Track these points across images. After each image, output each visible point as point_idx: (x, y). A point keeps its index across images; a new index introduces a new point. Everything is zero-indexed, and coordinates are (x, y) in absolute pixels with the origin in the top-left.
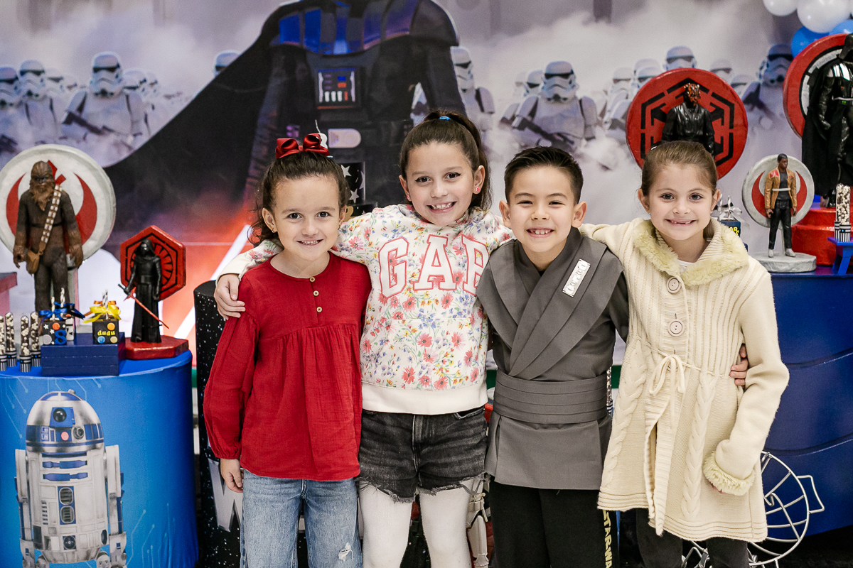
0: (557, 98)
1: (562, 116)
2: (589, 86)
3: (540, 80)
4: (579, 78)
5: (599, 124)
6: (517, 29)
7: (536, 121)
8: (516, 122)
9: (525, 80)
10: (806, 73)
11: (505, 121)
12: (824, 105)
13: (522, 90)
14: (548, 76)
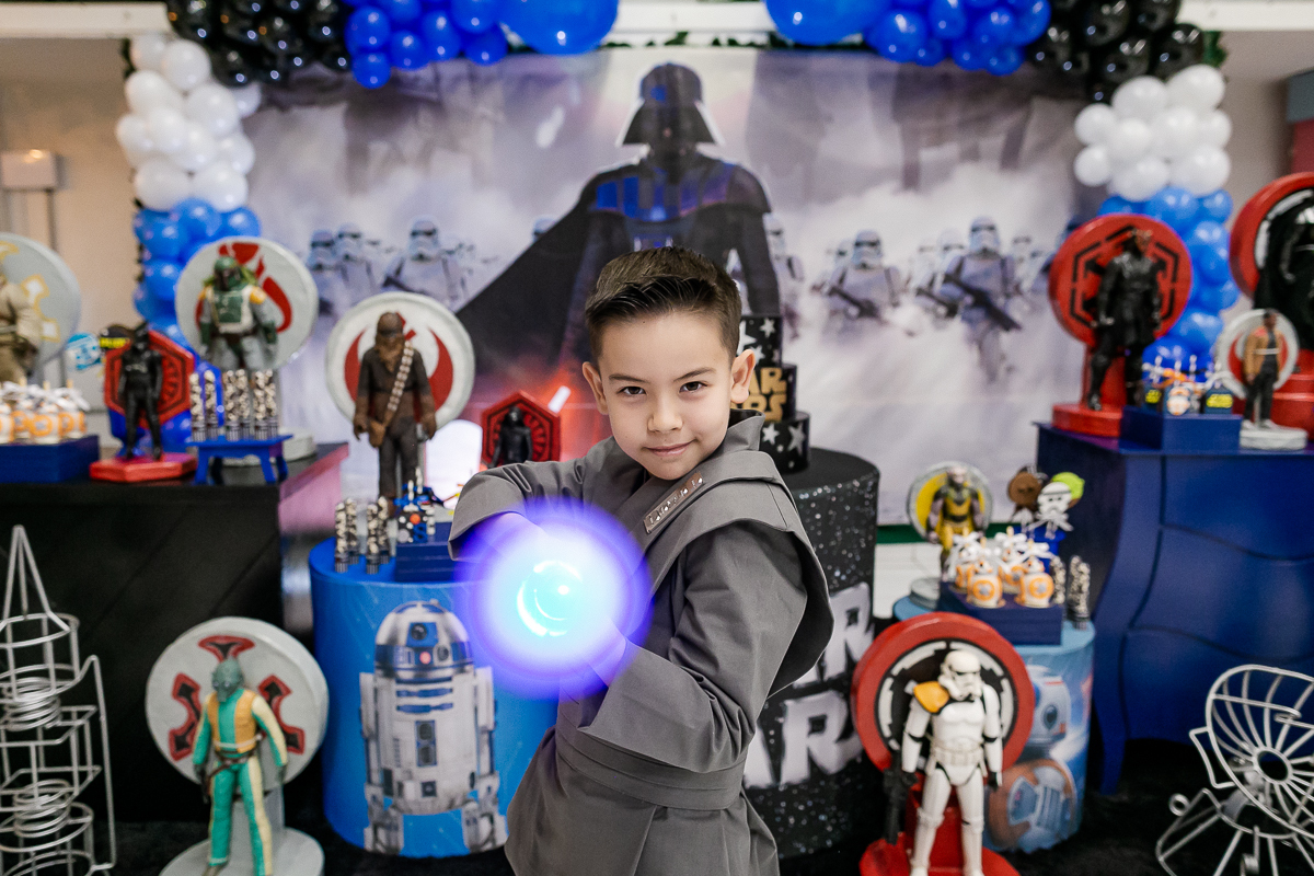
0: (864, 266)
1: (869, 284)
2: (895, 255)
3: (850, 249)
4: (886, 247)
5: (905, 291)
6: (828, 197)
7: (846, 287)
8: (826, 289)
9: (835, 247)
10: (1265, 218)
11: (816, 288)
12: (1286, 253)
13: (832, 258)
14: (858, 244)
